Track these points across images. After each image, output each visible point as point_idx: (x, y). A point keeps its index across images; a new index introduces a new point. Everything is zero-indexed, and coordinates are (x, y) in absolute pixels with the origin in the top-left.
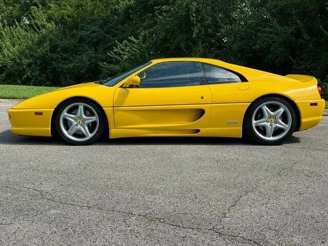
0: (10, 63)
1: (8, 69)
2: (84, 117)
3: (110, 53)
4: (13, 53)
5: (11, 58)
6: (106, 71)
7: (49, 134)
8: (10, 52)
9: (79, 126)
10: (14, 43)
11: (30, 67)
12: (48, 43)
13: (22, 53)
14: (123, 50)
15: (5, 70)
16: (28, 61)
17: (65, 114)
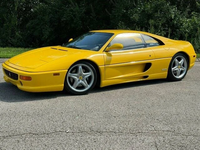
2: (84, 74)
7: (62, 89)
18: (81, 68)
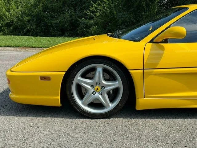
0: (15, 20)
1: (14, 24)
2: (104, 82)
3: (87, 11)
4: (18, 13)
5: (16, 16)
6: (83, 25)
7: (59, 104)
8: (15, 12)
9: (97, 94)
10: (18, 6)
11: (29, 23)
12: (41, 5)
13: (23, 13)
14: (96, 8)
15: (12, 25)
16: (27, 18)
17: (79, 78)
18: (99, 72)
